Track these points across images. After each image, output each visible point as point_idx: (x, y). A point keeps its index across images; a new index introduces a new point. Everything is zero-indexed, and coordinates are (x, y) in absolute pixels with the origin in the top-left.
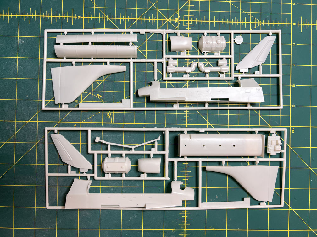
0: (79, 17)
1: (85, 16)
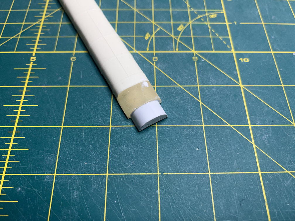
0: (33, 59)
1: (33, 50)
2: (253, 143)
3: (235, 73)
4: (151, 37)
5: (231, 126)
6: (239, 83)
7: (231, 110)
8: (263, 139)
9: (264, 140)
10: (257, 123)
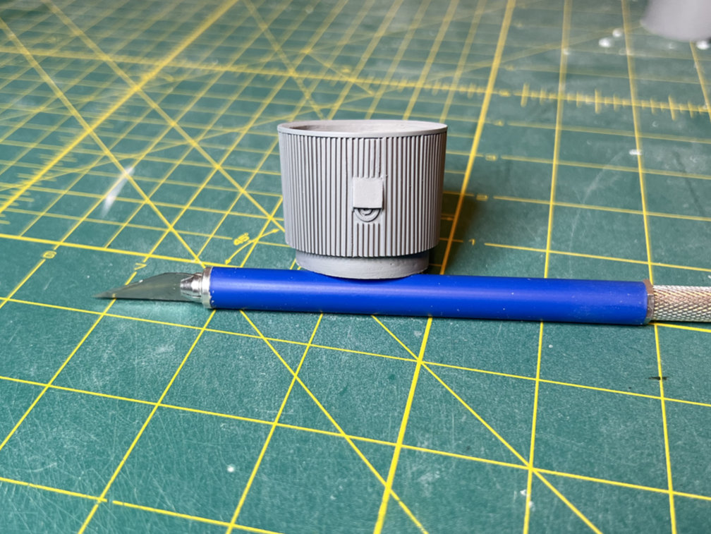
2: (388, 484)
3: (417, 334)
4: (250, 242)
5: (348, 438)
6: (418, 356)
7: (366, 405)
8: (422, 480)
9: (423, 483)
10: (422, 443)
